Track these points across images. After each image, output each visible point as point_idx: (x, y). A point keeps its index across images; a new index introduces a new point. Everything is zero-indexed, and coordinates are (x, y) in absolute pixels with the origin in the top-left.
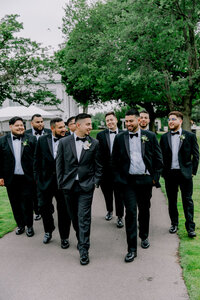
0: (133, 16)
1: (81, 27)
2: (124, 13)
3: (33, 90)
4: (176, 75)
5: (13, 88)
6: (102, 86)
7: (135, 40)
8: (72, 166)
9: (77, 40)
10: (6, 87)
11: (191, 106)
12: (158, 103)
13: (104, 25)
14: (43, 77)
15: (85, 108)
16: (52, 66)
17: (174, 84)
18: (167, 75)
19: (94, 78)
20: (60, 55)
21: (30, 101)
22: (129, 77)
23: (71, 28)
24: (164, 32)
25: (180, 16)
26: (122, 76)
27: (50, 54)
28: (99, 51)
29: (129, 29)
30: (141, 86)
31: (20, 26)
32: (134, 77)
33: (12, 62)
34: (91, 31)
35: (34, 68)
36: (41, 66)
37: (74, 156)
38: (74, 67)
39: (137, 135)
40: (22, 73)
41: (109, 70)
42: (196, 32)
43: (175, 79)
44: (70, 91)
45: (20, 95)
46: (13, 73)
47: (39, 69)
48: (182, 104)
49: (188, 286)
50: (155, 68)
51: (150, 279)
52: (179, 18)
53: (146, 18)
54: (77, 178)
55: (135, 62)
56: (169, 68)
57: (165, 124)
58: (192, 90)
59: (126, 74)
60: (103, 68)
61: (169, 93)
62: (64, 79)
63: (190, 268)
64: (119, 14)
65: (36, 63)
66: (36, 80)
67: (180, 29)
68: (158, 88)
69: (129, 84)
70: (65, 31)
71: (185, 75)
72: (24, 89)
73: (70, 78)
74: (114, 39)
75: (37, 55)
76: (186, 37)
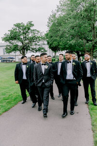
0: (72, 20)
1: (54, 25)
2: (69, 19)
3: (38, 47)
4: (88, 41)
5: (31, 47)
6: (61, 45)
7: (73, 29)
8: (41, 76)
9: (53, 29)
10: (28, 46)
11: (93, 52)
12: (81, 51)
13: (62, 24)
14: (41, 43)
15: (55, 53)
16: (44, 39)
17: (87, 44)
18: (84, 41)
19: (58, 42)
20: (47, 35)
21: (36, 51)
22: (71, 42)
23: (51, 25)
24: (84, 26)
25: (90, 19)
26: (68, 42)
27: (43, 35)
28: (60, 33)
29: (71, 25)
30: (75, 45)
31: (33, 25)
32: (73, 42)
33: (30, 38)
34: (58, 26)
35: (38, 40)
36: (40, 39)
37: (41, 72)
38: (52, 39)
39: (70, 62)
40: (34, 41)
41: (64, 40)
42: (95, 25)
43: (88, 42)
44: (50, 47)
45: (33, 49)
46: (31, 42)
47: (39, 40)
48: (90, 51)
49: (91, 116)
50: (80, 39)
51: (77, 113)
52: (89, 20)
53: (77, 21)
54: (43, 81)
55: (73, 36)
56: (85, 38)
57: (83, 58)
58: (94, 46)
59: (70, 41)
60: (62, 39)
61: (85, 48)
62: (48, 43)
63: (92, 109)
64: (67, 20)
65: (38, 38)
66: (39, 44)
67: (89, 24)
68: (81, 46)
69: (71, 45)
70: (48, 26)
71: (91, 41)
72: (34, 47)
73: (50, 43)
74: (66, 28)
75: (39, 35)
76: (91, 27)
